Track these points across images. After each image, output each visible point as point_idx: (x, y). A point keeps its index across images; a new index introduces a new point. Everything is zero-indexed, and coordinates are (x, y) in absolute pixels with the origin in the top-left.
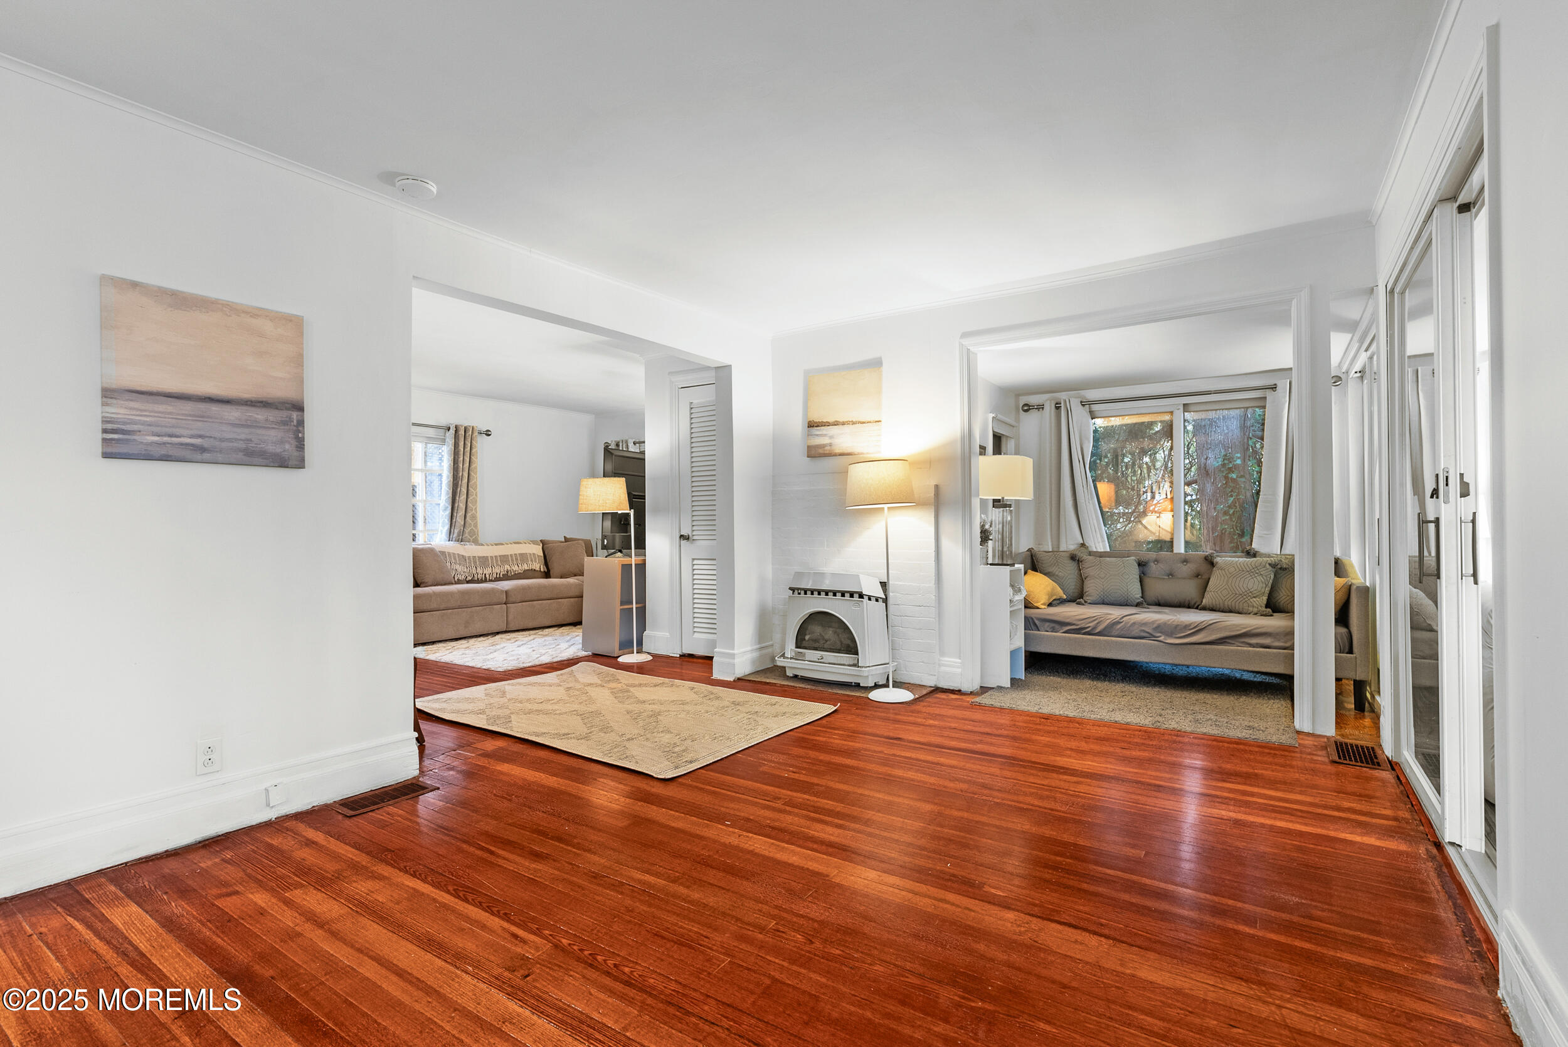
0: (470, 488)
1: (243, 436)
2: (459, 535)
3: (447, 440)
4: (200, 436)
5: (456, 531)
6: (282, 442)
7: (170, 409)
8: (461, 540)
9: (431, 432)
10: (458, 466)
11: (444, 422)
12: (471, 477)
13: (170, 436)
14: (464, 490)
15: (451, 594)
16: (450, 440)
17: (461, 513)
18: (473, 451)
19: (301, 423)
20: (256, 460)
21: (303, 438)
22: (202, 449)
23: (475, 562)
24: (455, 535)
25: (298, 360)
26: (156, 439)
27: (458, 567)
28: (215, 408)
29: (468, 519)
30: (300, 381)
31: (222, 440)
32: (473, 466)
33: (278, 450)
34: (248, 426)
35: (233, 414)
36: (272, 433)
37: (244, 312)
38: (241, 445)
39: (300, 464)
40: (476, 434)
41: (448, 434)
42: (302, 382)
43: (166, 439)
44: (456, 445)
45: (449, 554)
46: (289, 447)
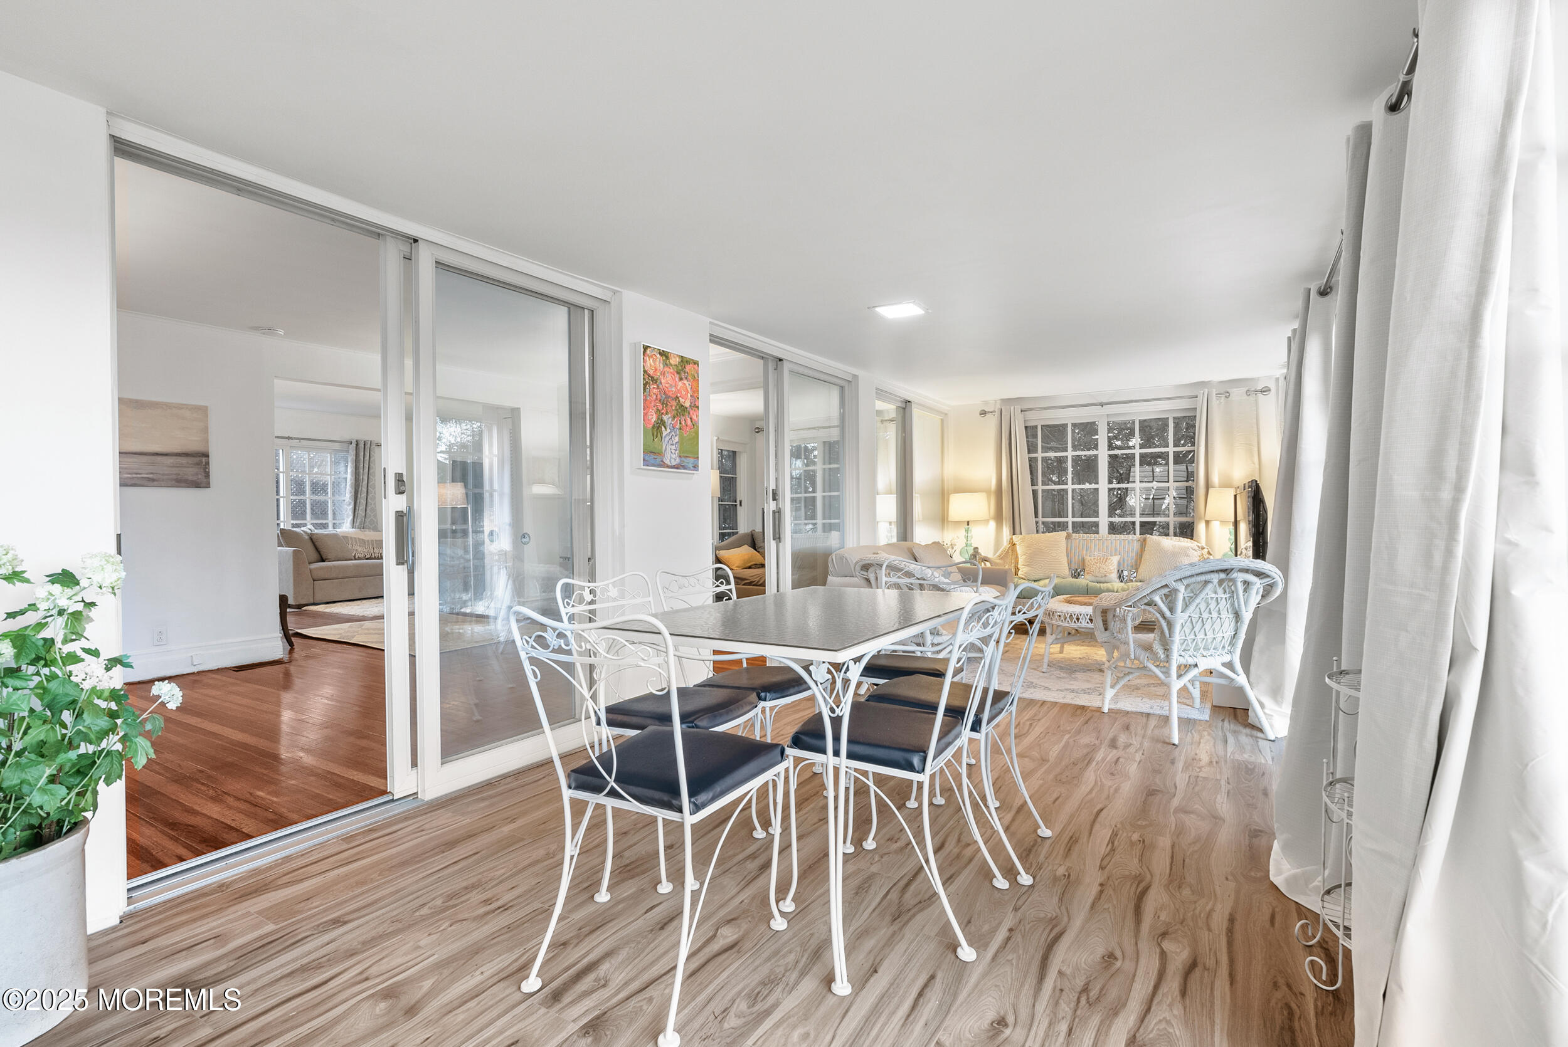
0: (369, 488)
1: (175, 472)
2: (360, 524)
3: (350, 451)
4: (152, 473)
5: (358, 521)
6: (197, 474)
7: (135, 460)
8: (362, 527)
9: (337, 446)
10: (359, 472)
11: (347, 437)
12: (370, 480)
13: (137, 474)
14: (365, 490)
15: (347, 567)
16: (352, 453)
17: (363, 507)
18: (371, 459)
19: (207, 463)
20: (183, 485)
21: (209, 472)
22: (153, 480)
23: (373, 545)
24: (358, 524)
25: (206, 430)
26: (129, 476)
27: (358, 548)
28: (159, 458)
29: (368, 511)
30: (206, 441)
31: (163, 475)
32: (371, 471)
33: (195, 478)
34: (178, 467)
35: (169, 461)
36: (191, 469)
37: (174, 407)
38: (175, 477)
39: (208, 485)
40: (373, 446)
41: (351, 447)
42: (208, 442)
43: (134, 476)
44: (357, 455)
45: (351, 538)
46: (201, 477)
